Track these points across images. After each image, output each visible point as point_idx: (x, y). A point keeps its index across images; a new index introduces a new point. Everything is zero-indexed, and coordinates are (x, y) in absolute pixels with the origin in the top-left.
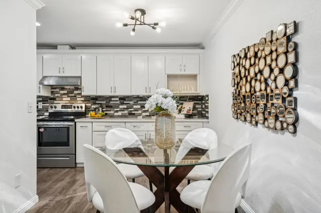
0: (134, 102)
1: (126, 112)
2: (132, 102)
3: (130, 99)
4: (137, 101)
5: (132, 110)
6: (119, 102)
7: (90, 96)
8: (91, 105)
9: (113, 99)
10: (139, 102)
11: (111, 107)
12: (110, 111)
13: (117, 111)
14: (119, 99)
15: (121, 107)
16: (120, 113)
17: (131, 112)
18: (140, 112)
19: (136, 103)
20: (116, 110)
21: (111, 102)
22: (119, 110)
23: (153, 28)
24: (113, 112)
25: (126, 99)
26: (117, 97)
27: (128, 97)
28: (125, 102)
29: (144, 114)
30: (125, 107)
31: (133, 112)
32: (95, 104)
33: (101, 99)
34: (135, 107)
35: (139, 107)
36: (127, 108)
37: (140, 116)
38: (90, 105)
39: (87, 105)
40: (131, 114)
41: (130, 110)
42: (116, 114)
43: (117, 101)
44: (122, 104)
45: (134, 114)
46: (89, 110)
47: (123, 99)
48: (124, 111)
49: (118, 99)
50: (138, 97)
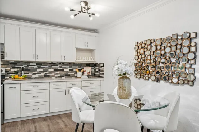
0: (49, 67)
1: (42, 74)
2: (48, 67)
3: (45, 64)
4: (52, 66)
5: (48, 72)
6: (36, 66)
7: (9, 61)
8: (11, 68)
9: (31, 64)
10: (53, 67)
11: (29, 70)
12: (29, 73)
13: (35, 74)
14: (37, 65)
15: (38, 70)
16: (37, 75)
17: (46, 74)
18: (53, 74)
19: (50, 68)
20: (33, 72)
21: (29, 66)
22: (36, 72)
23: (90, 16)
24: (31, 74)
25: (43, 64)
26: (34, 62)
27: (44, 63)
28: (41, 67)
29: (56, 75)
30: (42, 70)
31: (48, 74)
32: (14, 68)
33: (20, 64)
34: (49, 70)
35: (53, 70)
36: (43, 72)
37: (54, 77)
38: (9, 68)
39: (6, 68)
40: (46, 76)
41: (45, 72)
42: (33, 76)
43: (35, 65)
44: (39, 68)
45: (49, 76)
46: (8, 73)
47: (40, 64)
48: (41, 73)
49: (35, 64)
50: (52, 63)
